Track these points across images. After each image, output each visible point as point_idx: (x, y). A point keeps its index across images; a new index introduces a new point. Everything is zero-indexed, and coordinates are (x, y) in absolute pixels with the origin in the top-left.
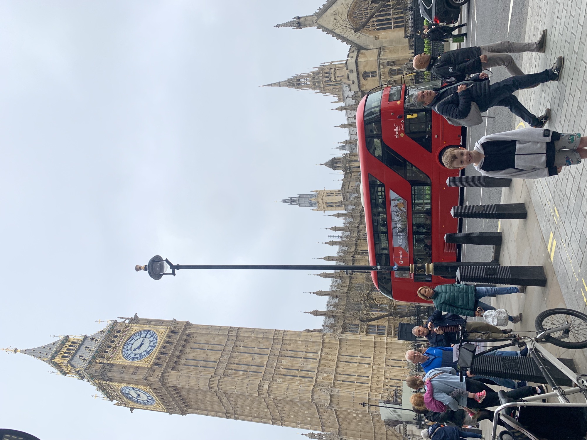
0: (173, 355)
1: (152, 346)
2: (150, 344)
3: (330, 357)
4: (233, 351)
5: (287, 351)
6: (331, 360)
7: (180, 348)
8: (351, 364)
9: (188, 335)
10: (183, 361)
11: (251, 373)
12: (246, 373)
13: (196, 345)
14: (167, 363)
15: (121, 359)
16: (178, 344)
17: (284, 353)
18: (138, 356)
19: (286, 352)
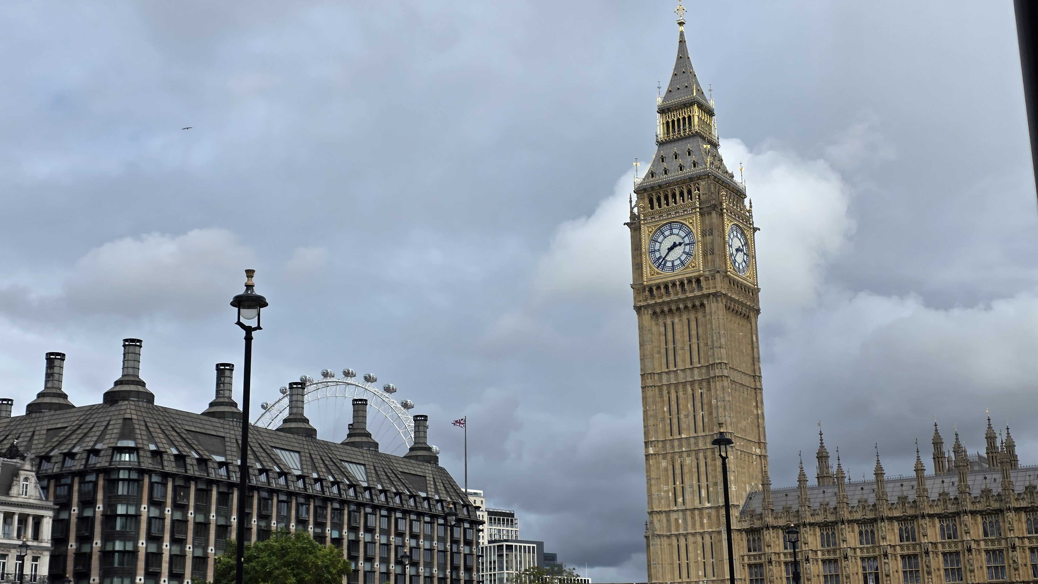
0: (668, 303)
1: (673, 265)
2: (676, 260)
3: (705, 521)
4: (692, 383)
5: (706, 459)
6: (701, 524)
7: (682, 306)
8: (700, 552)
9: (702, 305)
10: (669, 320)
11: (669, 421)
12: (667, 415)
13: (693, 325)
14: (656, 303)
15: (649, 235)
16: (685, 301)
17: (701, 455)
18: (658, 255)
19: (703, 459)
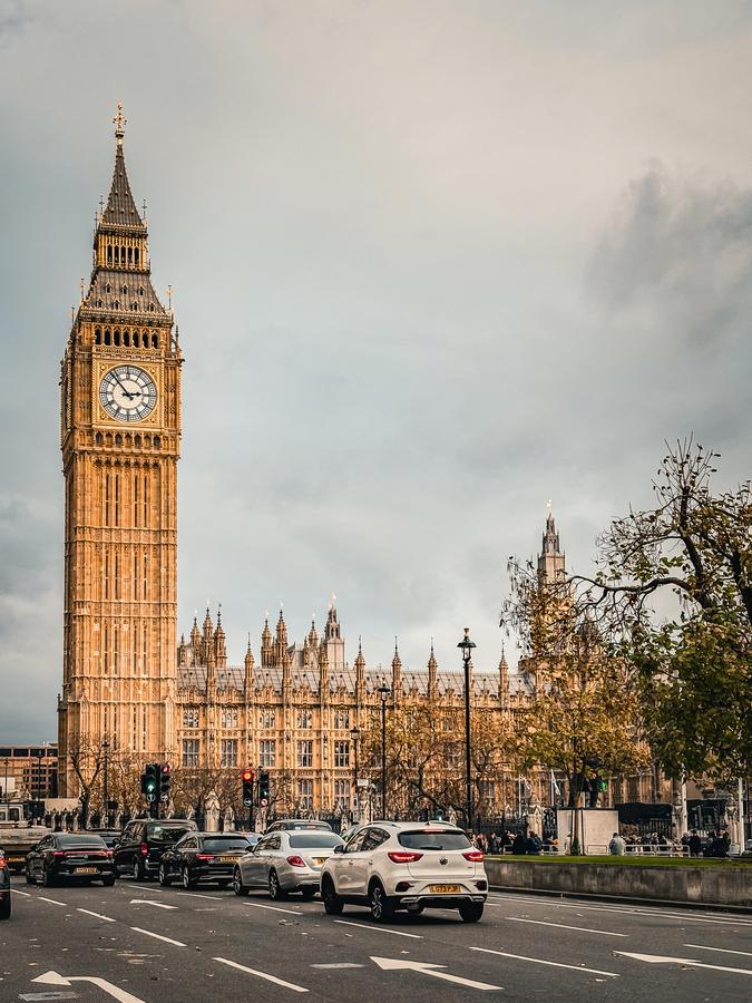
0: (117, 454)
1: (128, 415)
2: (132, 409)
3: (140, 692)
4: (136, 546)
5: (145, 628)
6: (135, 695)
7: (132, 461)
8: (131, 723)
9: (156, 465)
10: (114, 472)
11: (104, 583)
13: (141, 483)
14: (104, 451)
15: (101, 374)
16: (137, 456)
17: (141, 624)
19: (142, 627)
